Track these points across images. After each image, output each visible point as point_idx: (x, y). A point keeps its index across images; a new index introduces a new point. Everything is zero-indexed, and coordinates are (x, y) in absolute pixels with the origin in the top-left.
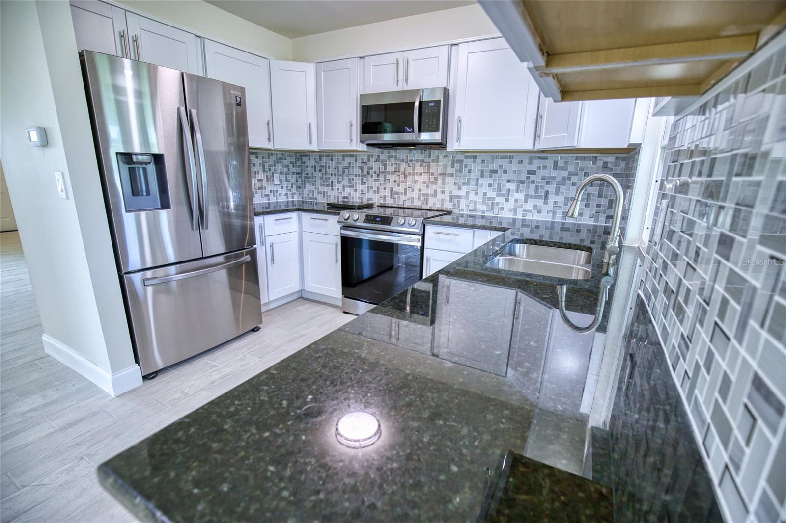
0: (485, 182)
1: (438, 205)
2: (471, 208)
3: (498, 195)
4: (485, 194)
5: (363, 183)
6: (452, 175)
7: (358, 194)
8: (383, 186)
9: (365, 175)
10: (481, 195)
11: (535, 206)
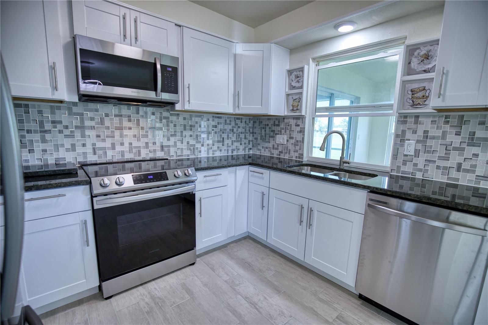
0: (187, 133)
1: (151, 156)
3: (197, 142)
4: (188, 143)
6: (161, 129)
8: (80, 143)
9: (47, 132)
10: (185, 143)
11: (218, 147)
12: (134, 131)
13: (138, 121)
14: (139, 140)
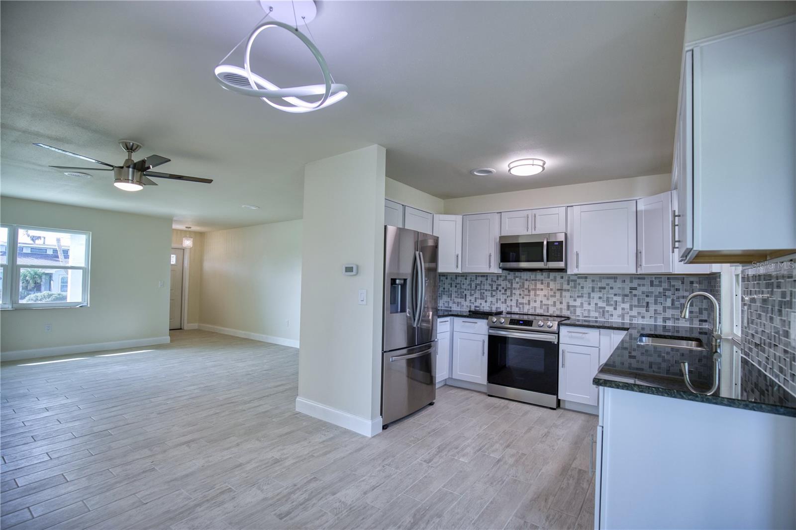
0: (596, 295)
1: (558, 313)
2: (586, 314)
3: (607, 305)
4: (596, 304)
5: (492, 296)
6: (568, 290)
7: (488, 304)
8: (509, 299)
9: (494, 290)
10: (593, 305)
11: (639, 313)
12: (545, 292)
13: (548, 284)
14: (548, 299)
